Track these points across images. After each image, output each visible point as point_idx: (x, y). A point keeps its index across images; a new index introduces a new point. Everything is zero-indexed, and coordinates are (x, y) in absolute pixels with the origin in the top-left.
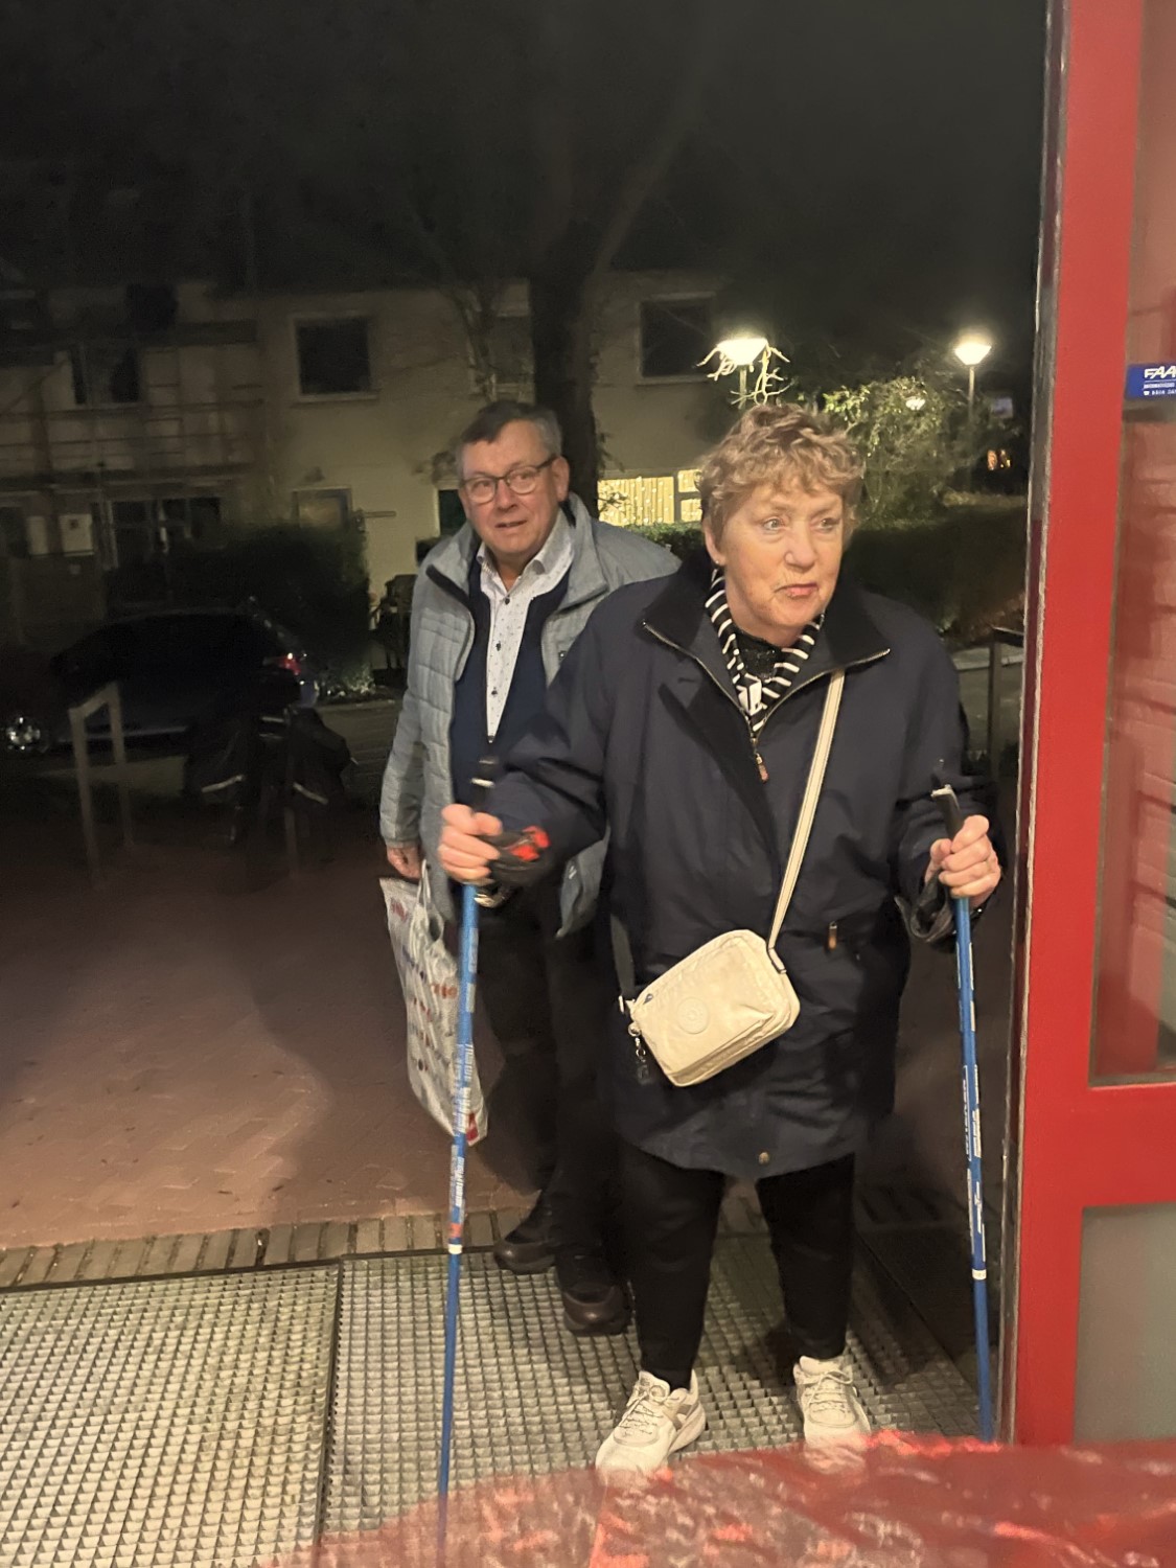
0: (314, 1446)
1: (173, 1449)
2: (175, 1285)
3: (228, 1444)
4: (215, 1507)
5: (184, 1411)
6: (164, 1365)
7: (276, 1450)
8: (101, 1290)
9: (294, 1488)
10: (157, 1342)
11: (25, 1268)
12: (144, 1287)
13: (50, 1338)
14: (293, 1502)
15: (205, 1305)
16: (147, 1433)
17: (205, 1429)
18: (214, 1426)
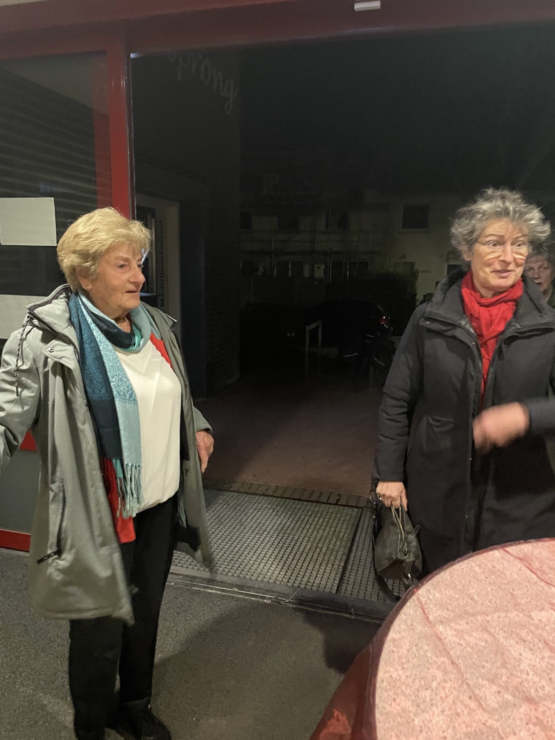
0: (344, 557)
1: (302, 548)
2: (310, 504)
3: (318, 550)
4: (311, 566)
5: (307, 539)
6: (303, 525)
7: (332, 555)
8: (288, 500)
9: (336, 566)
10: (302, 518)
11: (267, 490)
12: (301, 503)
13: (271, 511)
14: (335, 569)
15: (318, 511)
16: (295, 542)
17: (312, 545)
18: (315, 545)
